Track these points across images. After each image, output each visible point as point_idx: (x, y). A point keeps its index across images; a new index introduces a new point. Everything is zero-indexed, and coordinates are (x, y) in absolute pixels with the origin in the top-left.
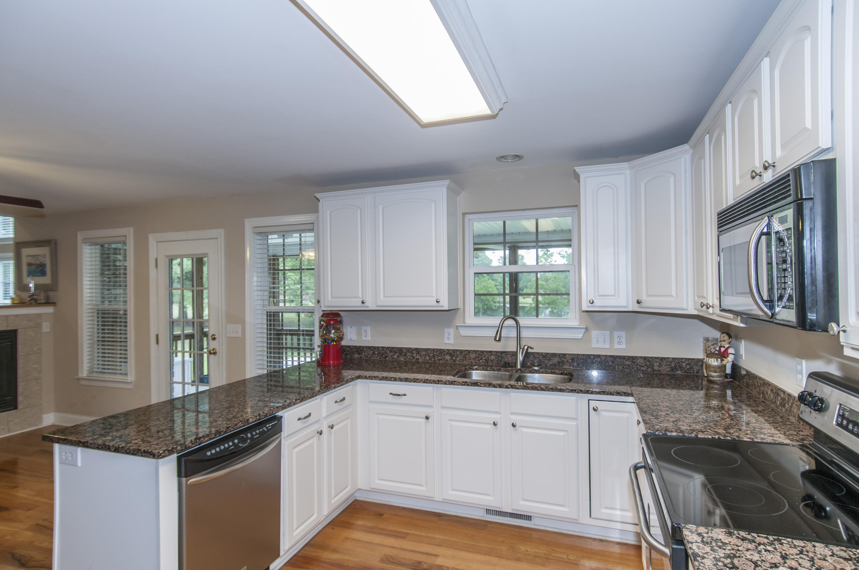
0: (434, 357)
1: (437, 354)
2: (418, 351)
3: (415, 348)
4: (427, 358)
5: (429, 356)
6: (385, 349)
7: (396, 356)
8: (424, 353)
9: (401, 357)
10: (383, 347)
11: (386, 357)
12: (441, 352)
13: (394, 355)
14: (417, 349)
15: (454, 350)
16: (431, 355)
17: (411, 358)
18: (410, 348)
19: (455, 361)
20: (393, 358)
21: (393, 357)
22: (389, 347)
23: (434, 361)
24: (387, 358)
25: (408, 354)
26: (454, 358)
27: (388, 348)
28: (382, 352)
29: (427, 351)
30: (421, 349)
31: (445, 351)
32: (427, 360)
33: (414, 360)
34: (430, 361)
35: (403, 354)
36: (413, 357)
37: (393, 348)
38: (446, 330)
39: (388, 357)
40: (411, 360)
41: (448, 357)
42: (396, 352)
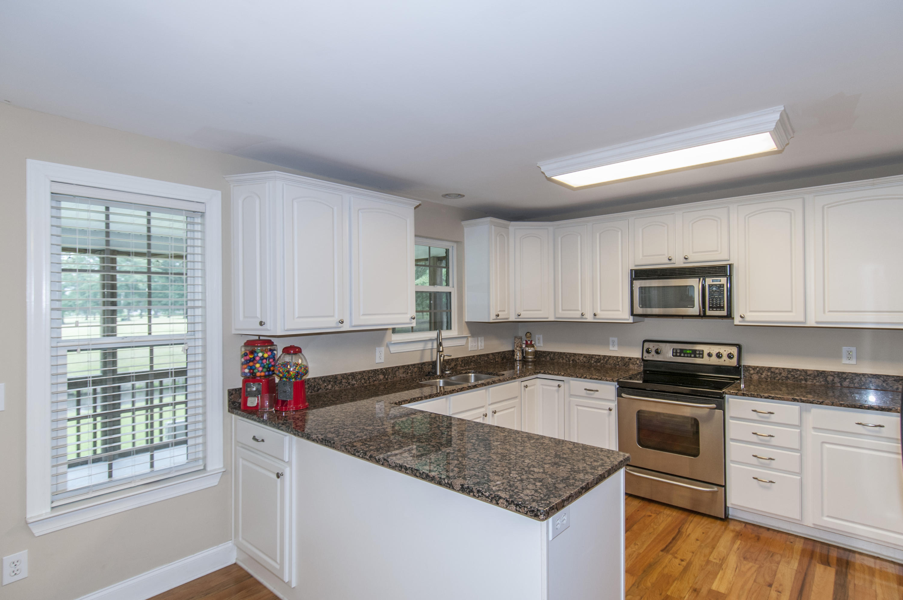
0: (369, 379)
1: (372, 375)
2: (353, 375)
3: (351, 373)
4: (363, 381)
5: (364, 379)
6: (317, 380)
7: (330, 386)
8: (360, 376)
9: (336, 386)
10: (315, 378)
11: (318, 390)
12: (375, 372)
13: (328, 385)
14: (353, 373)
15: (387, 368)
16: (366, 378)
17: (347, 384)
18: (346, 374)
19: (387, 379)
20: (327, 389)
21: (327, 387)
22: (323, 377)
23: (369, 383)
24: (320, 391)
25: (343, 381)
26: (386, 377)
27: (321, 378)
28: (313, 385)
29: (363, 374)
30: (356, 373)
31: (379, 371)
32: (363, 384)
33: (349, 387)
34: (365, 385)
35: (338, 382)
36: (349, 383)
37: (327, 377)
38: (378, 349)
39: (320, 388)
40: (347, 387)
41: (381, 377)
42: (330, 381)
